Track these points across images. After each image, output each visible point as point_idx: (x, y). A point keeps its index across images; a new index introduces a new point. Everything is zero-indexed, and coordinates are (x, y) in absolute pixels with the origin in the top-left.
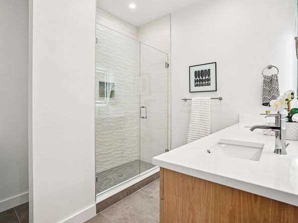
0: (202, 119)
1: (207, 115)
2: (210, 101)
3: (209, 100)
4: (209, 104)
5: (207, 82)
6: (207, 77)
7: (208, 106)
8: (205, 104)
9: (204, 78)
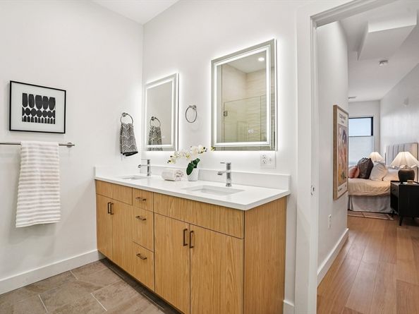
0: (45, 178)
1: (54, 170)
2: (58, 148)
3: (56, 146)
4: (57, 153)
5: (47, 117)
6: (48, 110)
7: (55, 155)
8: (51, 153)
9: (42, 110)
